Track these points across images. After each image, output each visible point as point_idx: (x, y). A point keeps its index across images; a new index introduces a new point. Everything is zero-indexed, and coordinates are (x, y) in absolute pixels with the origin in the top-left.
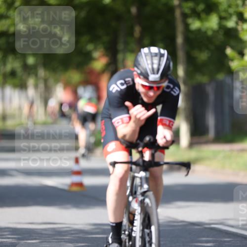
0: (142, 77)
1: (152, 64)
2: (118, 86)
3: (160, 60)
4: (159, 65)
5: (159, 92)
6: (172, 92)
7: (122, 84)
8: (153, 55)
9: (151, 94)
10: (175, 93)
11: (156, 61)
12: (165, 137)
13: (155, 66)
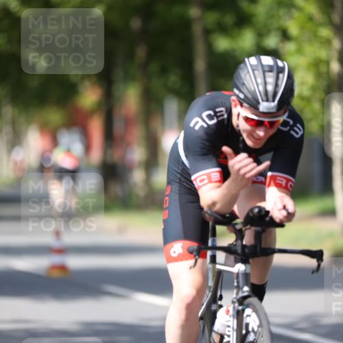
0: (245, 105)
1: (265, 83)
2: (204, 121)
3: (277, 78)
4: (277, 85)
5: (272, 132)
6: (292, 132)
7: (210, 117)
8: (266, 70)
9: (261, 133)
10: (297, 133)
11: (271, 79)
12: (284, 207)
13: (270, 88)
